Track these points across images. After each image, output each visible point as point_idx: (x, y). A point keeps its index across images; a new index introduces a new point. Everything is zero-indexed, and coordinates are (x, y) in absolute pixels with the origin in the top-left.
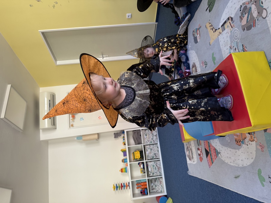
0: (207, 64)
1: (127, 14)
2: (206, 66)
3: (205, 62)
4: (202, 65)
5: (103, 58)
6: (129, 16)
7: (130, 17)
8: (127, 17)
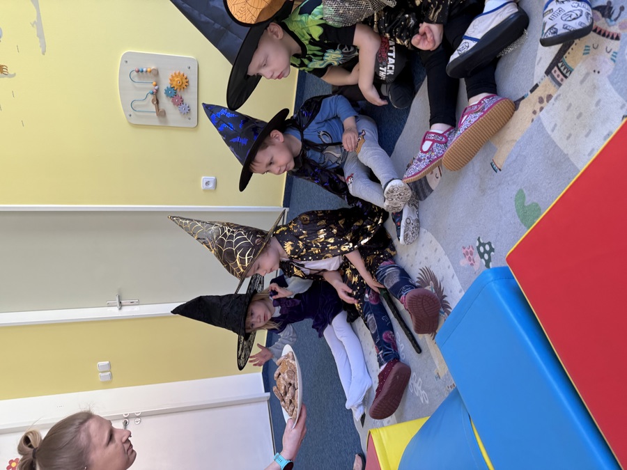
0: (492, 250)
1: (203, 179)
2: (488, 262)
3: (481, 244)
4: (464, 262)
5: (120, 309)
6: (207, 183)
7: (211, 185)
8: (202, 185)
